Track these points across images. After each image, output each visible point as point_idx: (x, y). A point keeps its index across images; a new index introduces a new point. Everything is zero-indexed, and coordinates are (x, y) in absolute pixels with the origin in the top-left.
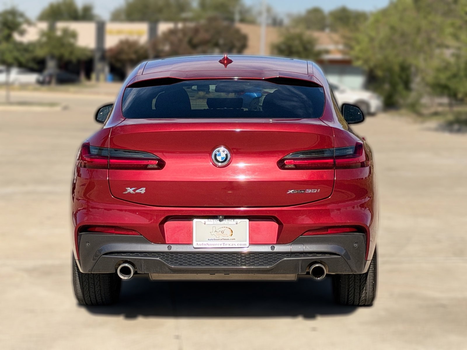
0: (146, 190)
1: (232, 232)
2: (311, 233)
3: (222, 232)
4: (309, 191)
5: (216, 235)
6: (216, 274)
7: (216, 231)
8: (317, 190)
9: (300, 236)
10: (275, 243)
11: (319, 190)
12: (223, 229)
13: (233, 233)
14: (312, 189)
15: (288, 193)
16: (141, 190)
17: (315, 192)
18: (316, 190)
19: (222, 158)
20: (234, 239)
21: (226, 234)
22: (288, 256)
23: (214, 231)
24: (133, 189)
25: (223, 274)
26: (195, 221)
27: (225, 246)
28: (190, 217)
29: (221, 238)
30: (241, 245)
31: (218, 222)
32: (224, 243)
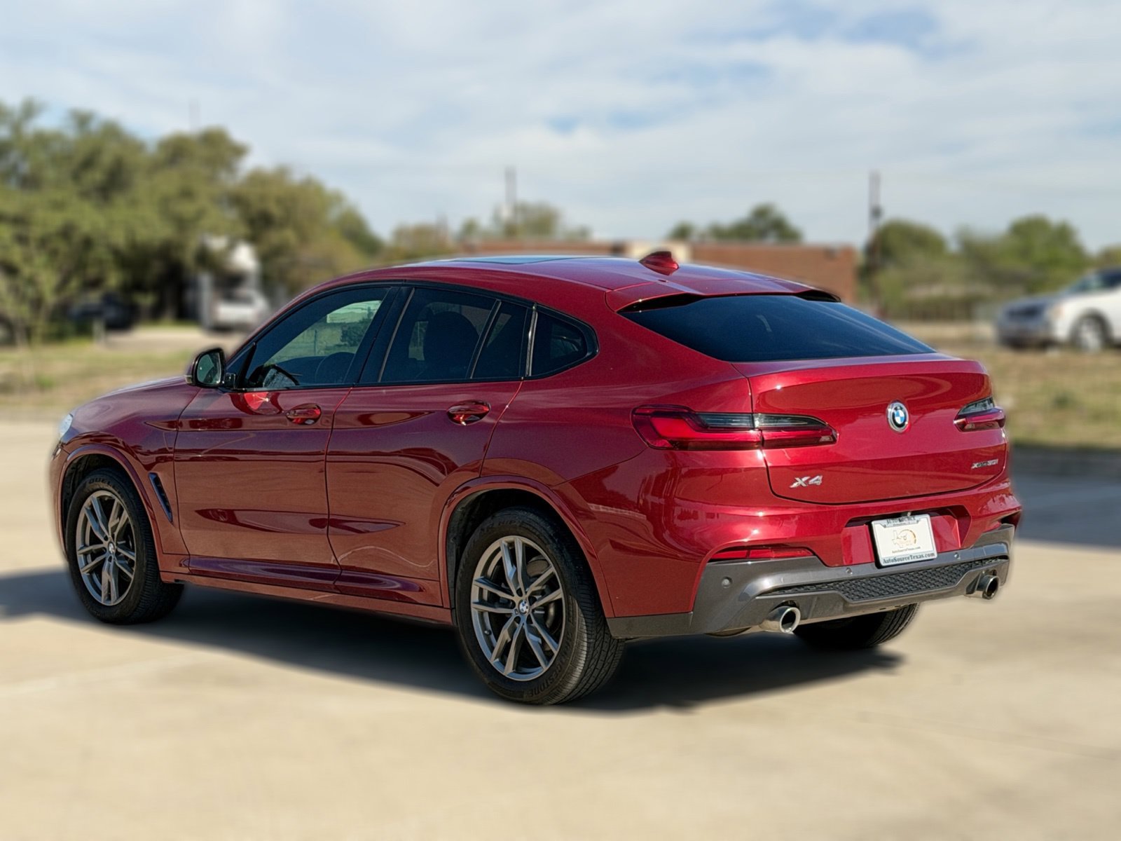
0: (823, 479)
1: (915, 537)
3: (905, 538)
4: (990, 463)
5: (899, 543)
10: (959, 548)
12: (904, 534)
13: (917, 538)
14: (992, 460)
16: (817, 480)
20: (919, 548)
21: (910, 541)
23: (896, 537)
24: (805, 479)
26: (874, 523)
27: (914, 560)
28: (869, 520)
29: (905, 548)
30: (929, 555)
31: (898, 523)
32: (911, 556)
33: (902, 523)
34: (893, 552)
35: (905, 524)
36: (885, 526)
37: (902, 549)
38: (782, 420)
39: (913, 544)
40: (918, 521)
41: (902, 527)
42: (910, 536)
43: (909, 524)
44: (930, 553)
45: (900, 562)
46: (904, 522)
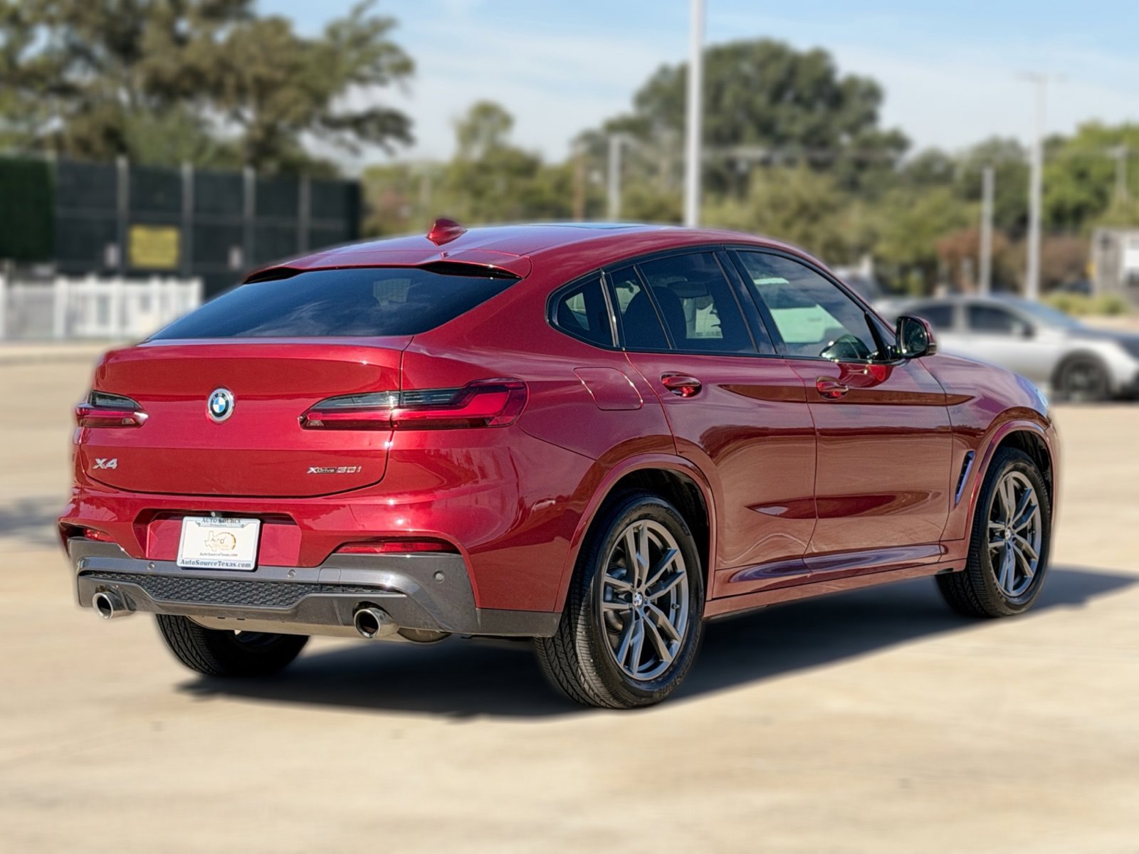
1: (235, 542)
2: (352, 548)
3: (222, 541)
4: (342, 470)
5: (212, 545)
6: (227, 618)
7: (213, 540)
8: (357, 469)
9: (333, 554)
10: (295, 565)
11: (360, 468)
12: (221, 537)
13: (236, 544)
14: (348, 466)
15: (309, 472)
16: (113, 463)
17: (353, 471)
18: (355, 468)
19: (221, 407)
20: (236, 555)
21: (227, 546)
22: (316, 590)
23: (211, 538)
24: (104, 460)
25: (236, 619)
26: (186, 519)
27: (221, 567)
28: (180, 514)
29: (218, 553)
30: (243, 565)
31: (218, 523)
32: (220, 562)
33: (222, 524)
34: (201, 554)
35: (225, 526)
36: (199, 524)
37: (214, 553)
38: (118, 400)
39: (230, 550)
40: (243, 526)
41: (222, 528)
42: (229, 541)
43: (232, 527)
44: (245, 563)
45: (204, 566)
46: (226, 523)
